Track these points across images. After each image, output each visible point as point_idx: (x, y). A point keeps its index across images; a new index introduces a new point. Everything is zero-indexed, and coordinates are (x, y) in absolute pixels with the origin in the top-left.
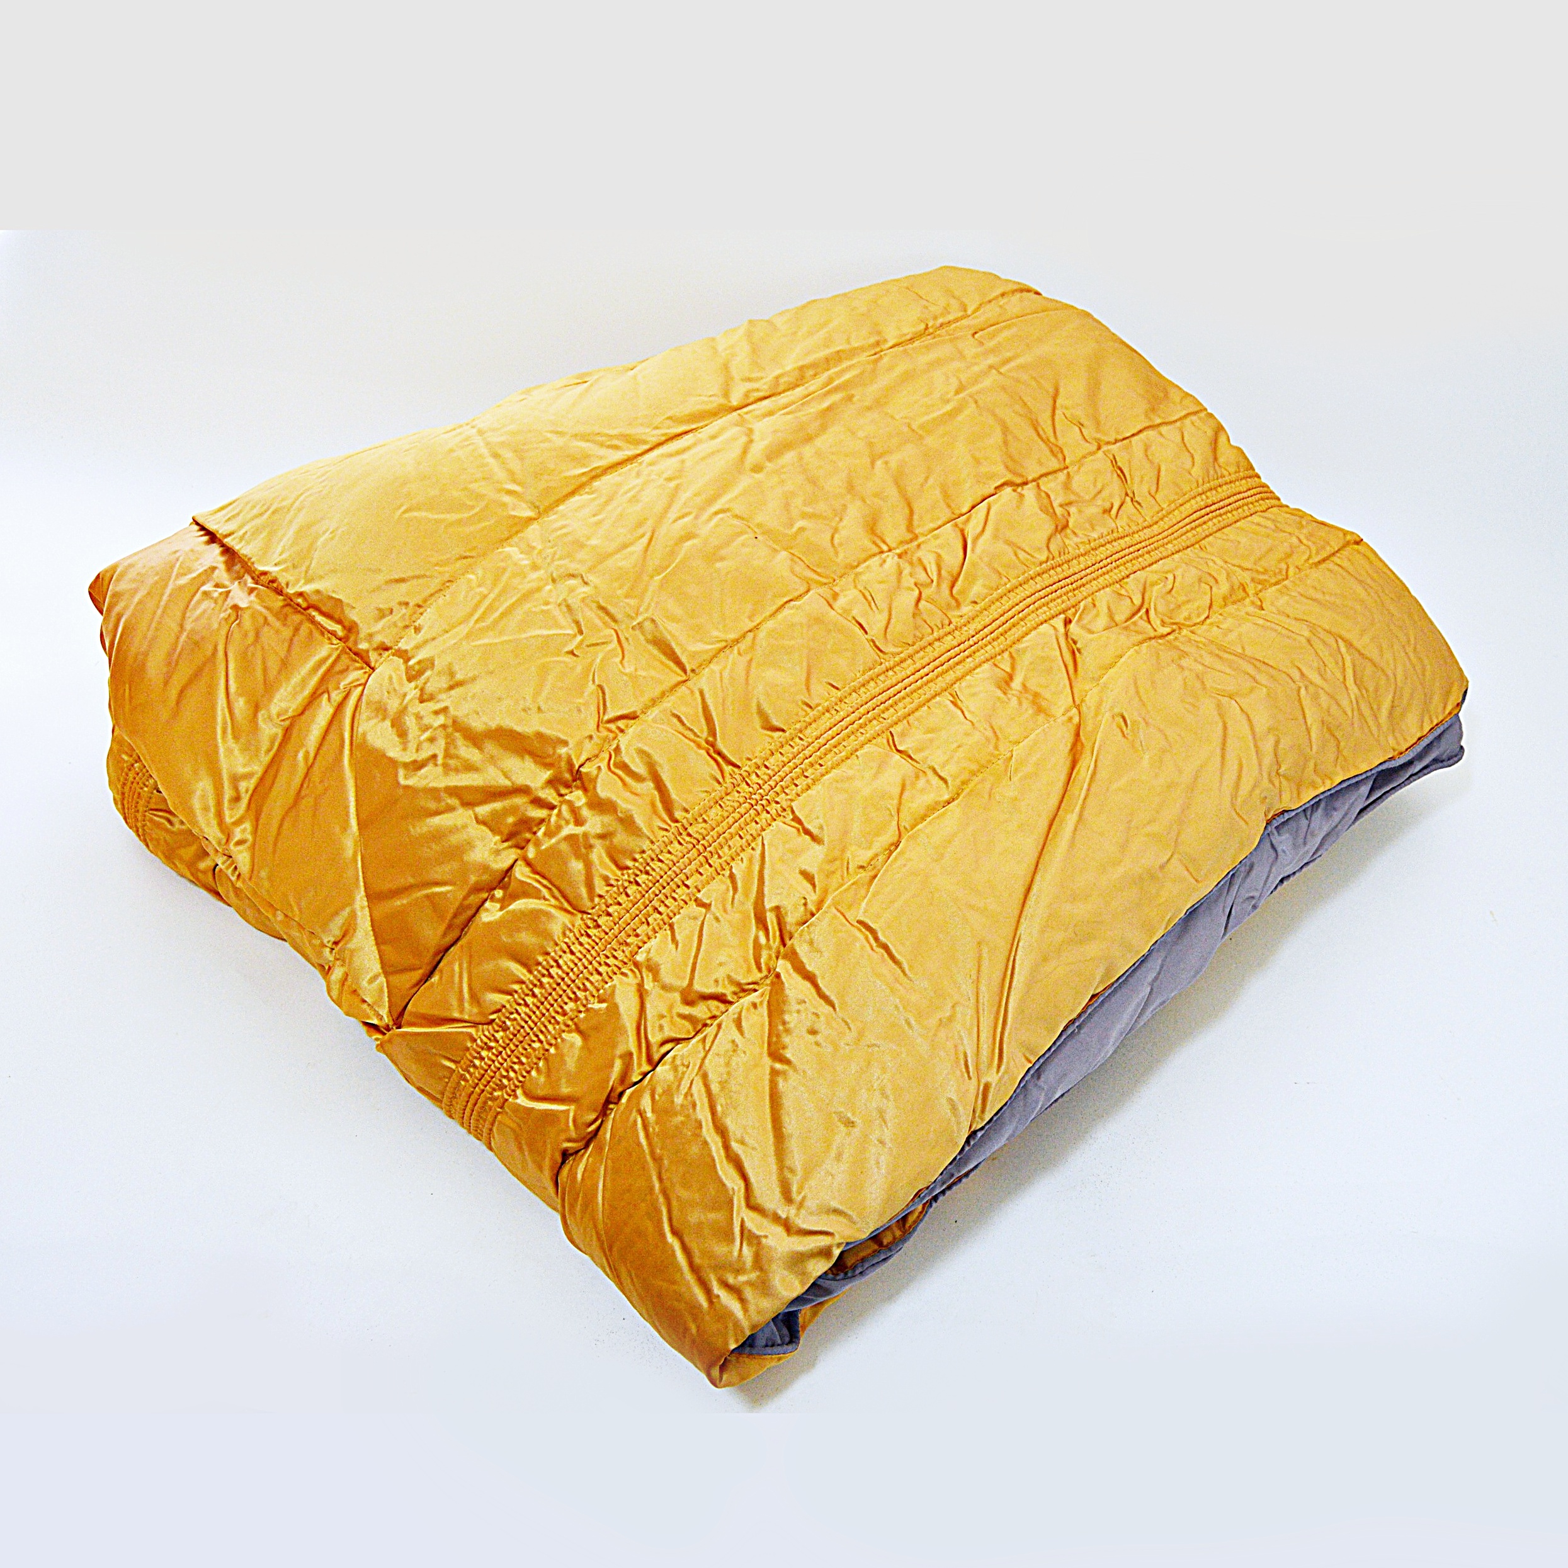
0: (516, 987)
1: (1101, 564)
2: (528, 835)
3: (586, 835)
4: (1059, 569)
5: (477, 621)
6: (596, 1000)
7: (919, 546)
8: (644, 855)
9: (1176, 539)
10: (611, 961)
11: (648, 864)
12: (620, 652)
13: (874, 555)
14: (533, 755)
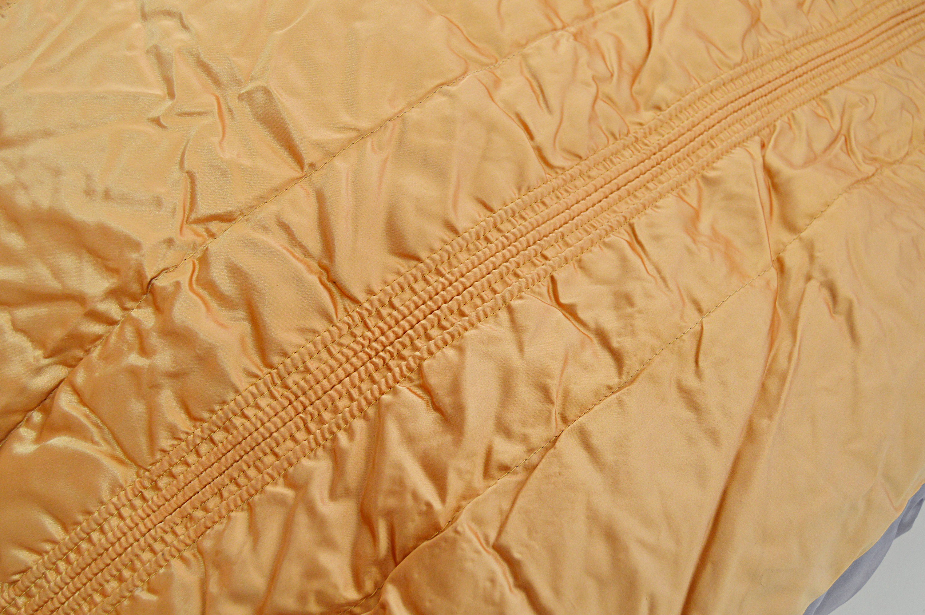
0: (48, 547)
1: (796, 73)
2: (80, 353)
3: (152, 370)
4: (752, 75)
5: (38, 60)
6: (145, 587)
7: (595, 24)
8: (225, 407)
9: (871, 49)
10: (169, 538)
11: (229, 419)
12: (220, 129)
13: (546, 33)
14: (93, 253)
